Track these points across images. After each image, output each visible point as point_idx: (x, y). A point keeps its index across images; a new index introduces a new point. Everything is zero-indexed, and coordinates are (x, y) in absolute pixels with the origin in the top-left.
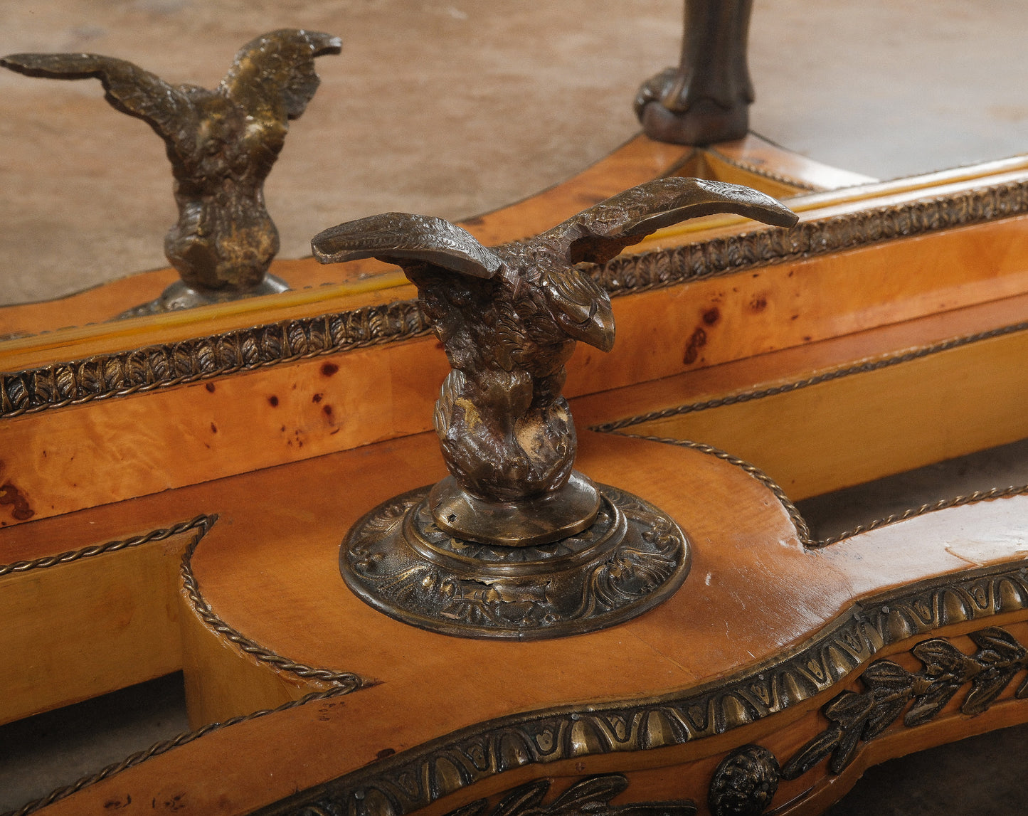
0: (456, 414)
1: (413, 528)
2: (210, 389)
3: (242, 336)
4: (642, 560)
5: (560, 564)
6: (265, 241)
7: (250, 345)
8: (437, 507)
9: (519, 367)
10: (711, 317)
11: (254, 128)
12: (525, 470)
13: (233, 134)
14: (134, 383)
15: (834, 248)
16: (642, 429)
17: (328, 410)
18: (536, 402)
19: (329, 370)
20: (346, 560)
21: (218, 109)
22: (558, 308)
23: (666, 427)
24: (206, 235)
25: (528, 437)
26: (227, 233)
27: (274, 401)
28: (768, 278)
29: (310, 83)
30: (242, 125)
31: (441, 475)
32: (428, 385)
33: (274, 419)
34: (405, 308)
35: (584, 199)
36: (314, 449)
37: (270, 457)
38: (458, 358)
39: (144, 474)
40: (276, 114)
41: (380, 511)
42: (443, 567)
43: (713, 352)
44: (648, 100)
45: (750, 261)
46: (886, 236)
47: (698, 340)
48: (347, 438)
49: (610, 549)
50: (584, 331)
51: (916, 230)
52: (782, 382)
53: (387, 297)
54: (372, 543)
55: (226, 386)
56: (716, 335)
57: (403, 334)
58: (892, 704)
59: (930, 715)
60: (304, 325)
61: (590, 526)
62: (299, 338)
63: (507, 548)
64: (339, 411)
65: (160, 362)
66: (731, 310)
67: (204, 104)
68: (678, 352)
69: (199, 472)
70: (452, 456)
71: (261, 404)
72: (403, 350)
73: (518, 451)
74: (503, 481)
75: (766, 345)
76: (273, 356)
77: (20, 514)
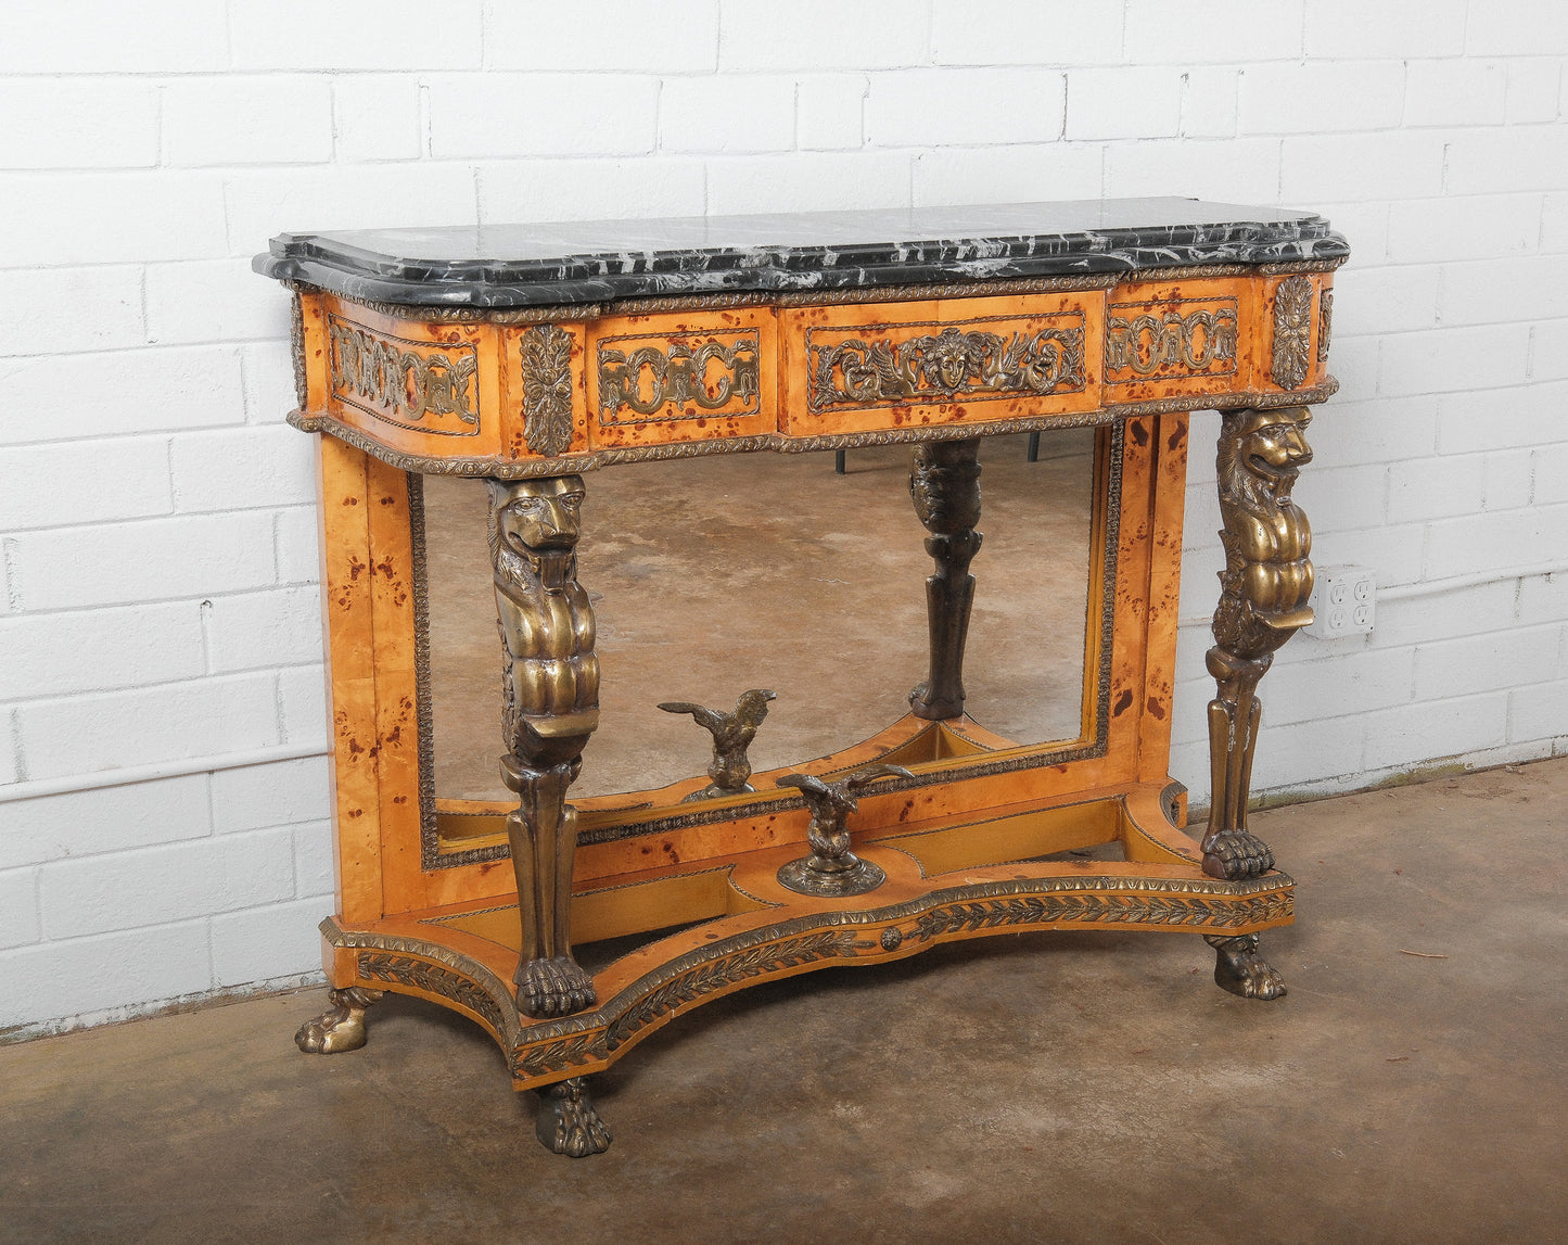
0: (814, 832)
1: (799, 869)
2: (735, 823)
3: (745, 807)
4: (869, 878)
5: (843, 878)
6: (747, 771)
7: (747, 809)
8: (807, 861)
9: (833, 818)
10: (910, 804)
11: (745, 729)
12: (833, 849)
13: (737, 732)
14: (712, 820)
15: (959, 779)
16: (880, 843)
17: (771, 832)
18: (837, 829)
19: (772, 819)
20: (778, 877)
21: (733, 723)
22: (843, 802)
23: (890, 842)
24: (726, 768)
25: (835, 840)
26: (733, 768)
27: (754, 828)
28: (931, 790)
29: (765, 712)
30: (740, 729)
31: (807, 851)
32: (804, 824)
33: (754, 834)
34: (799, 798)
35: (877, 748)
36: (766, 845)
37: (752, 847)
38: (815, 815)
39: (713, 851)
40: (752, 725)
41: (789, 864)
42: (808, 877)
43: (911, 817)
44: (914, 697)
45: (925, 784)
46: (980, 775)
47: (904, 813)
48: (777, 842)
49: (859, 874)
50: (849, 808)
51: (993, 773)
52: (935, 829)
53: (792, 795)
54: (787, 872)
55: (739, 822)
56: (912, 811)
57: (797, 807)
58: (942, 924)
59: (955, 930)
60: (765, 803)
61: (853, 867)
62: (763, 808)
63: (827, 872)
64: (775, 833)
65: (720, 814)
66: (918, 802)
67: (727, 721)
68: (897, 817)
69: (730, 851)
70: (811, 844)
71: (750, 829)
72: (797, 812)
73: (831, 843)
74: (827, 852)
75: (932, 815)
76: (755, 813)
77: (677, 861)
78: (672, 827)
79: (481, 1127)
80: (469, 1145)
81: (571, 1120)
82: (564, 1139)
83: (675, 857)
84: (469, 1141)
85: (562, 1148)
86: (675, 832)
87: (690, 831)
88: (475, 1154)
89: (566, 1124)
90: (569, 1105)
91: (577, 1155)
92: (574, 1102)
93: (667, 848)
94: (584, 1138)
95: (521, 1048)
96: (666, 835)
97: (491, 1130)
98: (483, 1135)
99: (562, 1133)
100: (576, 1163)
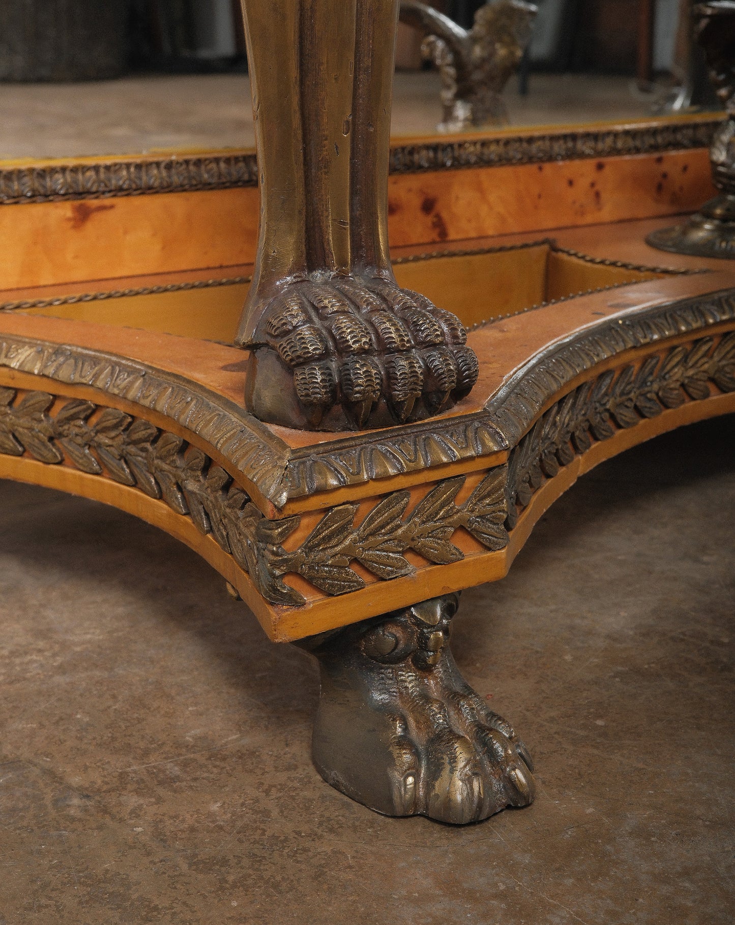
2: (540, 169)
14: (504, 161)
17: (597, 195)
19: (600, 167)
27: (571, 183)
33: (570, 194)
36: (589, 219)
48: (605, 214)
64: (603, 195)
71: (564, 183)
76: (571, 155)
77: (443, 234)
78: (436, 166)
79: (154, 760)
80: (136, 813)
81: (426, 722)
82: (416, 776)
83: (440, 227)
84: (133, 801)
85: (415, 802)
86: (442, 175)
87: (465, 175)
88: (159, 836)
89: (414, 733)
90: (409, 678)
91: (467, 817)
92: (425, 669)
93: (428, 206)
94: (477, 770)
95: (297, 508)
96: (429, 179)
97: (185, 765)
98: (169, 782)
99: (407, 757)
100: (467, 840)
